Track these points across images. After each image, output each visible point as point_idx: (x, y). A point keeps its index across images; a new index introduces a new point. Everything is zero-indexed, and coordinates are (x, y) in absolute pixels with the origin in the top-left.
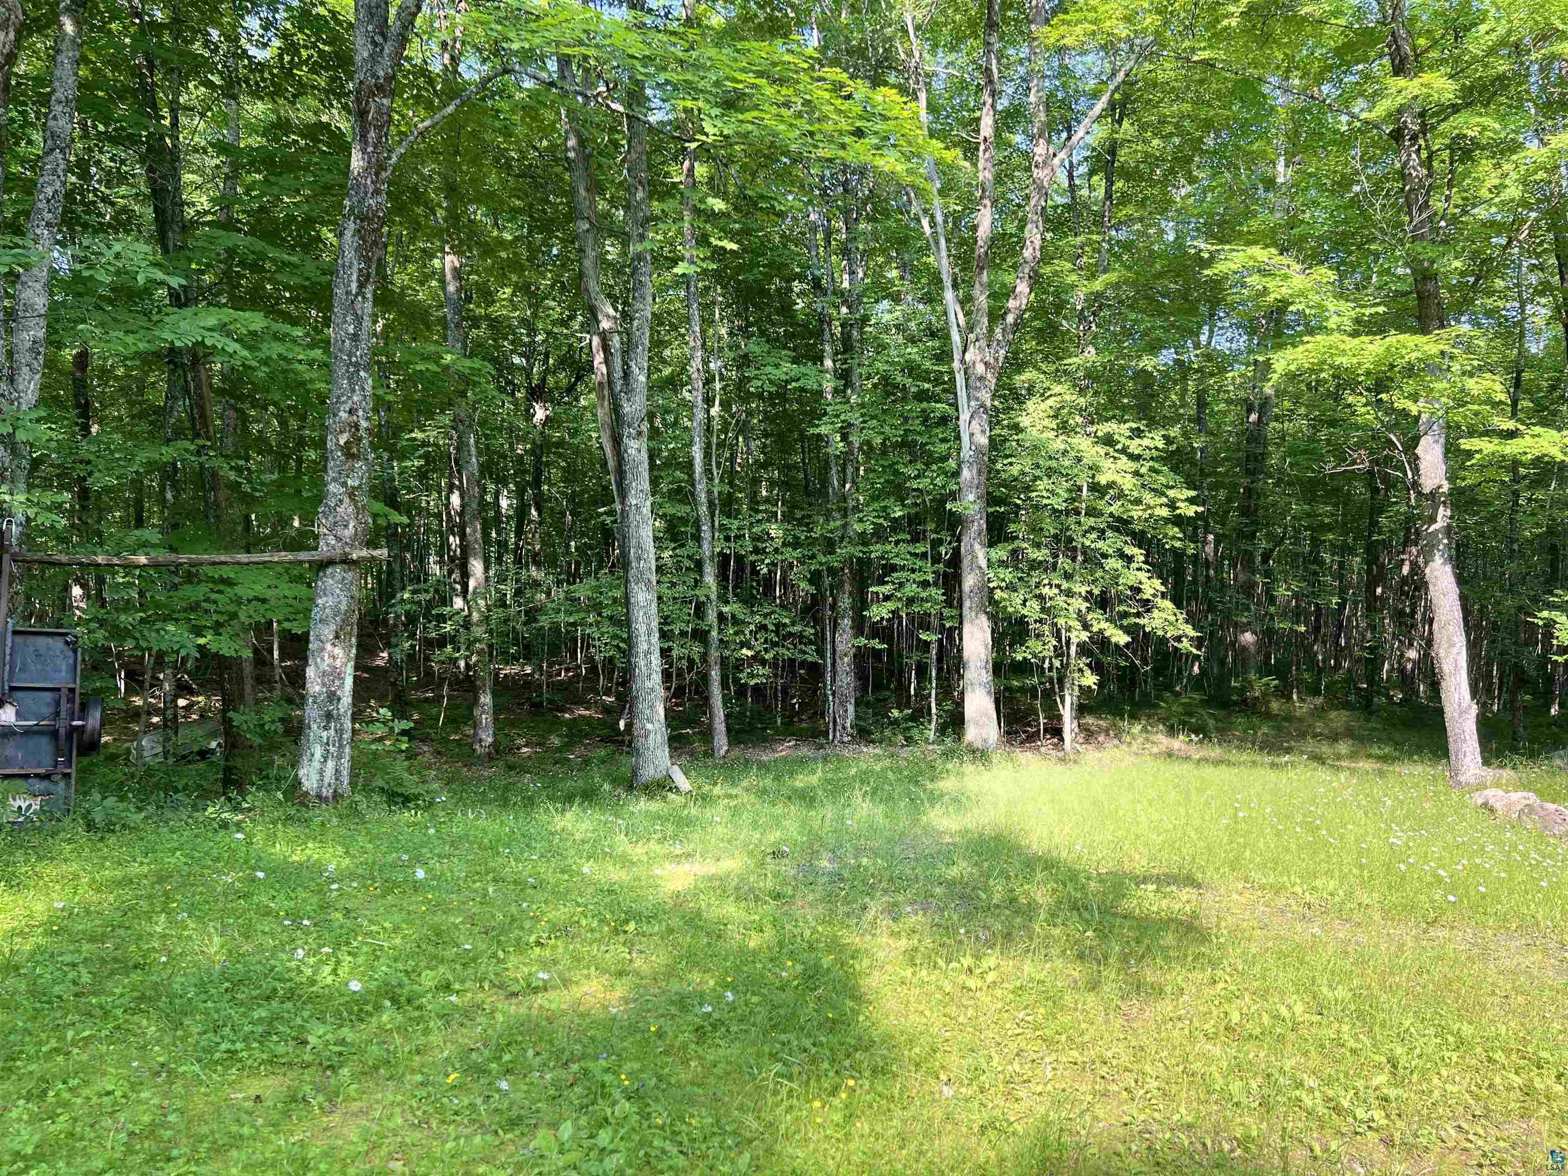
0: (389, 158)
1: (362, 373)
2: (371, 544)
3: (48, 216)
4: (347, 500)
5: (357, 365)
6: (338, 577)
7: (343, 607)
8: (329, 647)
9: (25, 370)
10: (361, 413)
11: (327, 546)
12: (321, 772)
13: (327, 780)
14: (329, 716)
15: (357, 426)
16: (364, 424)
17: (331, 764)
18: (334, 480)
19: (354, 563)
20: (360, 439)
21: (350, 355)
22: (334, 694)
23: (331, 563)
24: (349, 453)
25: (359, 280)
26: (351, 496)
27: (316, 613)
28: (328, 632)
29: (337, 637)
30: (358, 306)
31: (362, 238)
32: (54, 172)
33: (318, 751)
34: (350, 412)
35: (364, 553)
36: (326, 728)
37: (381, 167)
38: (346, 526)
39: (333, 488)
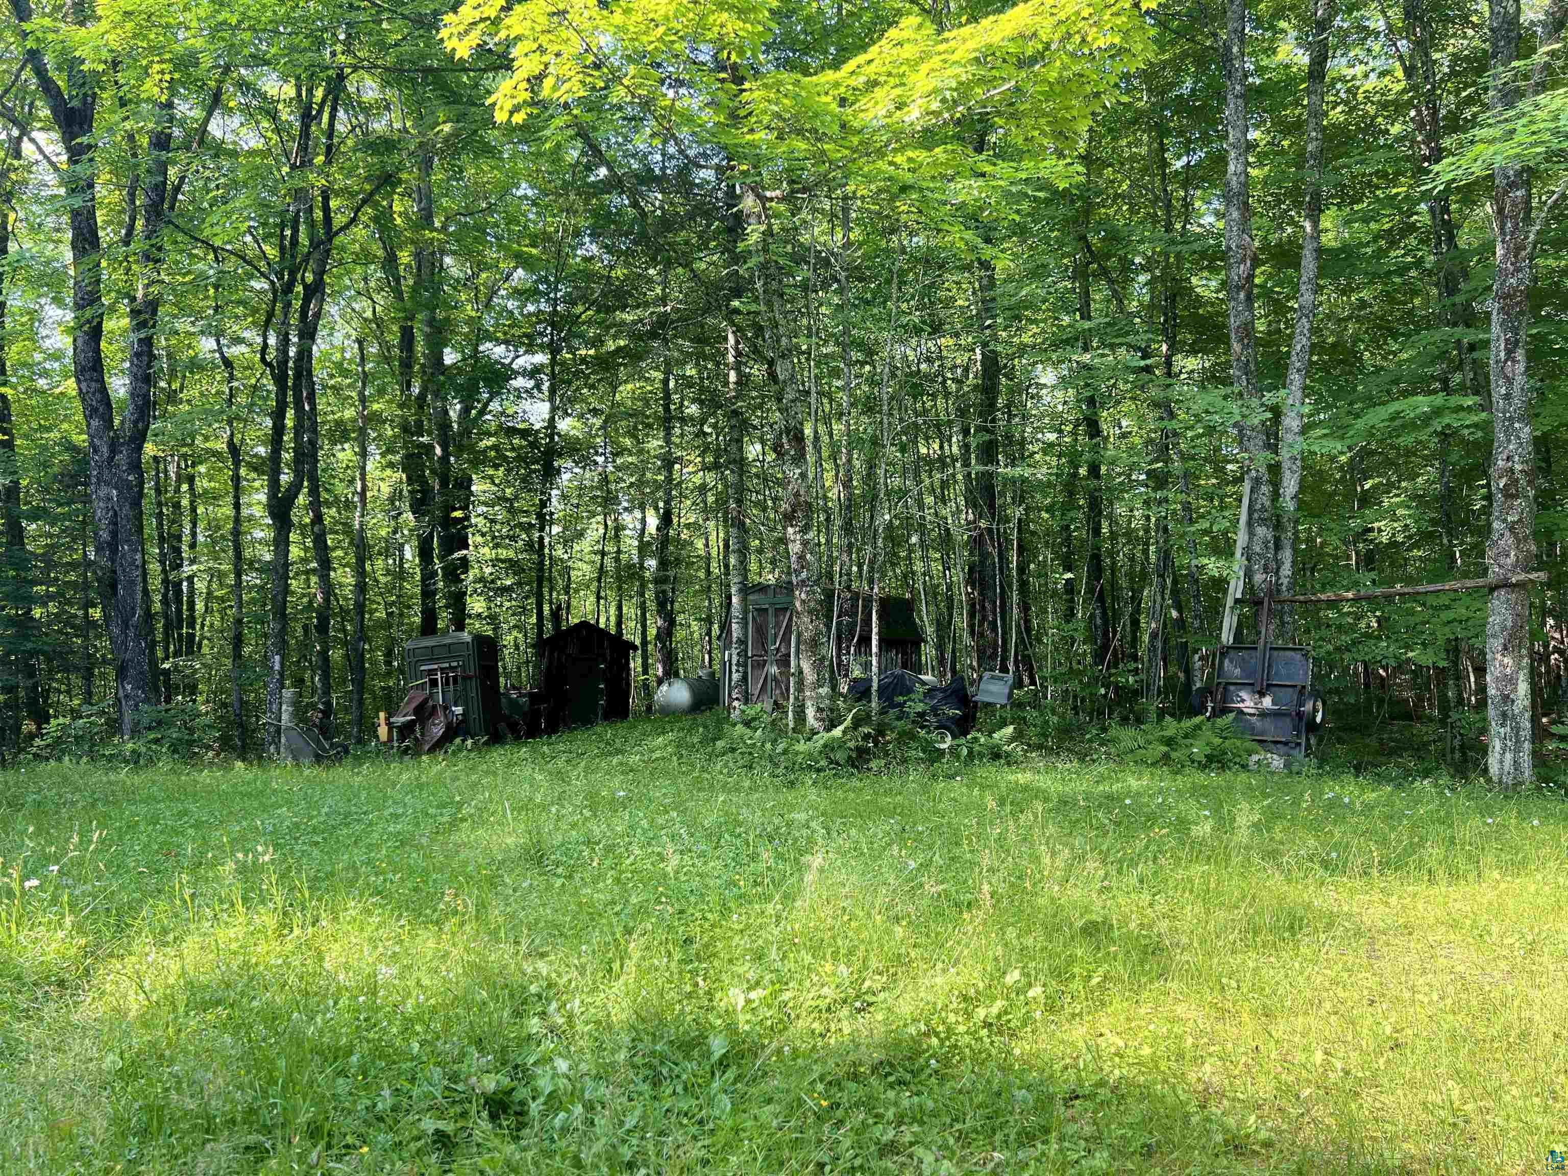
0: (1527, 238)
1: (1517, 425)
2: (1527, 570)
3: (1298, 365)
4: (1507, 534)
5: (1511, 419)
6: (1503, 598)
7: (1509, 624)
8: (1499, 656)
9: (1288, 472)
10: (1517, 458)
11: (1495, 572)
12: (1501, 762)
13: (1506, 769)
14: (1504, 715)
15: (1512, 470)
16: (1518, 467)
17: (1509, 756)
18: (1497, 518)
19: (1514, 585)
20: (1517, 480)
21: (1504, 413)
22: (1508, 696)
23: (1497, 587)
24: (1509, 494)
25: (1506, 349)
26: (1512, 529)
27: (1489, 630)
28: (1496, 644)
29: (1505, 648)
30: (1508, 370)
31: (1507, 314)
32: (1302, 333)
33: (1498, 744)
34: (1508, 459)
35: (1523, 577)
36: (1502, 725)
37: (1519, 248)
38: (1508, 556)
39: (1496, 525)
